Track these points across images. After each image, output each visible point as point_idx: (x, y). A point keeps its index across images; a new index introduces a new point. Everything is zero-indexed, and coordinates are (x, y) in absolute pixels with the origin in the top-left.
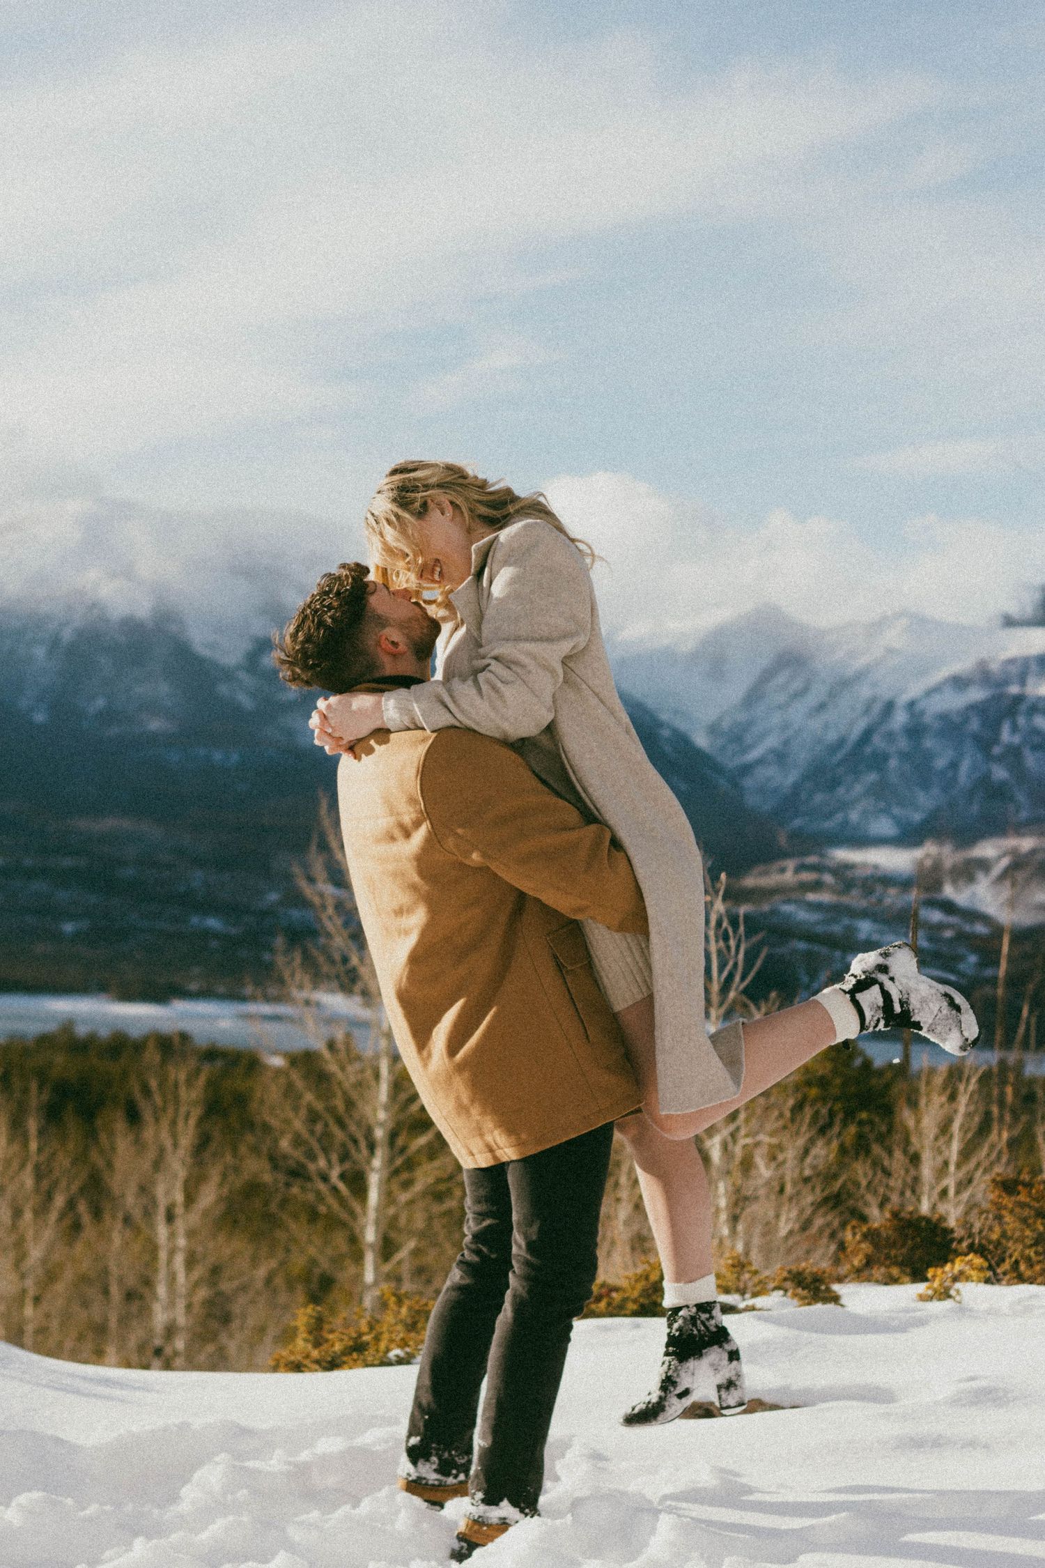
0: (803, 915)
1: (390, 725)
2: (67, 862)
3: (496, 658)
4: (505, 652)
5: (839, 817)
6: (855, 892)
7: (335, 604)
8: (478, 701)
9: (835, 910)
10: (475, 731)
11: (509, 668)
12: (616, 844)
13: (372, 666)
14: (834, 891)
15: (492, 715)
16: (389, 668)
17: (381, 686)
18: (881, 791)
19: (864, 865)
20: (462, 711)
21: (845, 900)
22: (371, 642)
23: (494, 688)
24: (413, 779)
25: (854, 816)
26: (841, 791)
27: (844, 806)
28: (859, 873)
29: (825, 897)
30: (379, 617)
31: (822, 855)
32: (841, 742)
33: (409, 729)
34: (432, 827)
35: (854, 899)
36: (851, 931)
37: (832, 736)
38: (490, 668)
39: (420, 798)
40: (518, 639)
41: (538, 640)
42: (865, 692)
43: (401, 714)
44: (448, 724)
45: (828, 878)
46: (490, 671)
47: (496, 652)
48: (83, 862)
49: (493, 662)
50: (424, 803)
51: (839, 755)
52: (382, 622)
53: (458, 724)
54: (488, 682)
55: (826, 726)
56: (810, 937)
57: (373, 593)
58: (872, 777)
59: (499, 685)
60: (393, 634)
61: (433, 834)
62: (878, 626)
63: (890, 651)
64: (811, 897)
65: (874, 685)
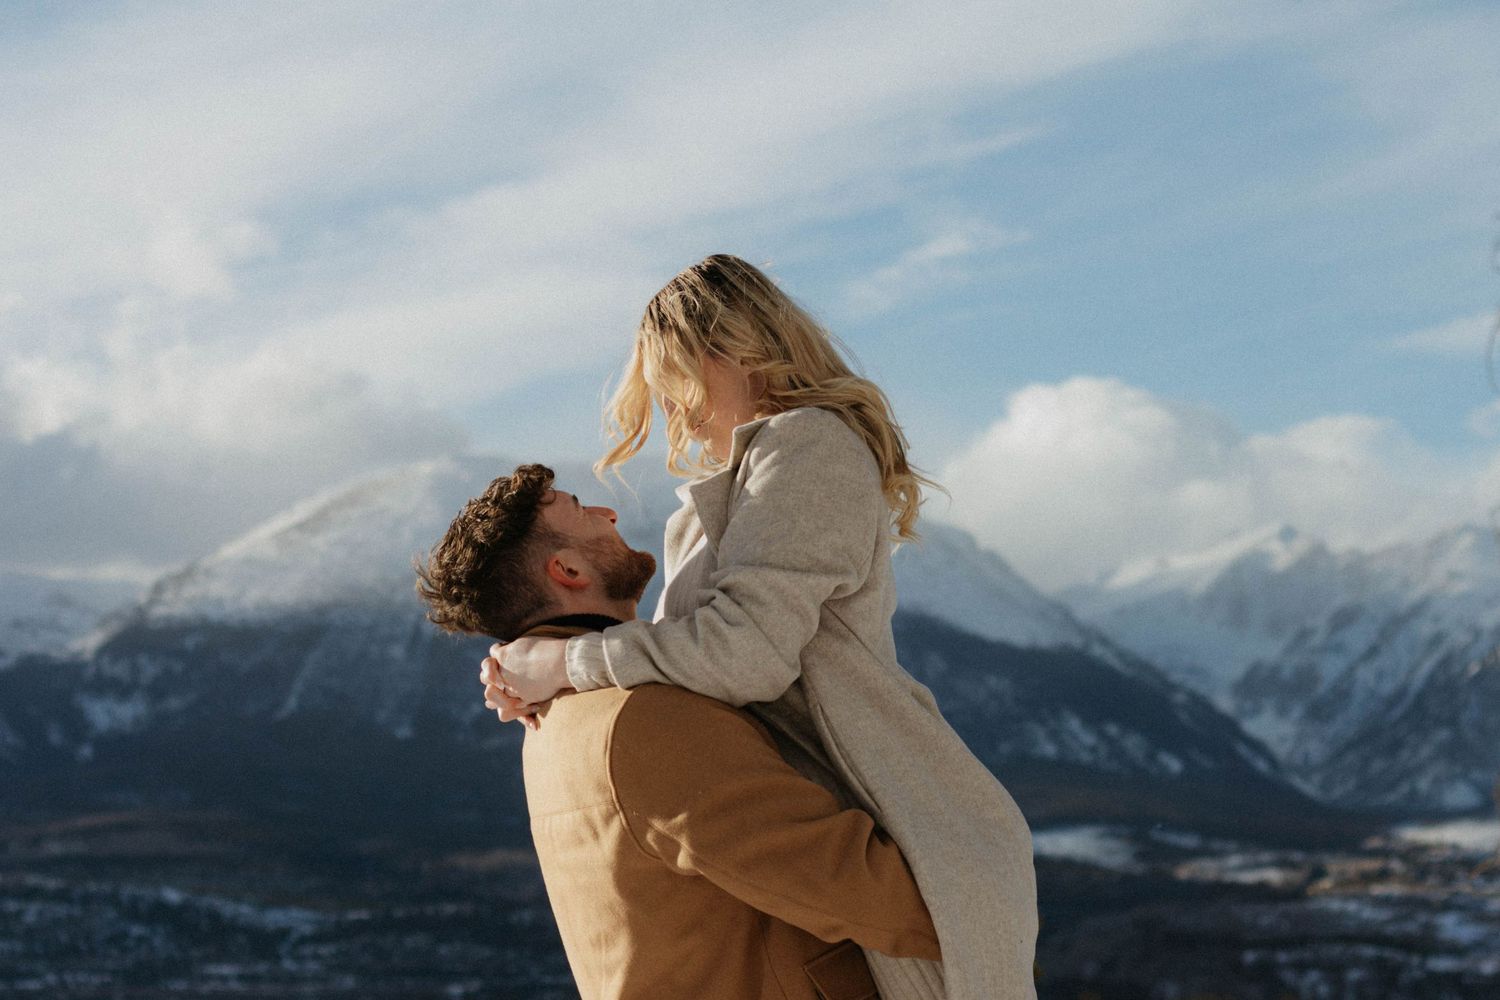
0: (1368, 913)
1: (573, 682)
2: (449, 909)
3: (725, 590)
4: (742, 579)
5: (1404, 788)
6: (1432, 881)
7: (492, 513)
8: (690, 645)
9: (1408, 905)
10: (686, 690)
11: (739, 604)
12: (881, 834)
13: (541, 602)
14: (1403, 879)
15: (708, 666)
16: (570, 605)
17: (562, 629)
18: (1457, 753)
19: (1441, 846)
20: (670, 661)
21: (1420, 891)
22: (538, 568)
23: (715, 631)
24: (602, 756)
25: (1423, 784)
26: (1405, 754)
27: (1409, 774)
28: (1435, 857)
29: (1394, 889)
30: (555, 535)
31: (1387, 837)
32: (1400, 694)
33: (600, 687)
34: (628, 824)
35: (1433, 890)
36: (1429, 929)
37: (1388, 687)
38: (715, 602)
39: (611, 784)
40: (765, 564)
41: (788, 569)
42: (1425, 628)
43: (589, 667)
44: (647, 679)
45: (1396, 865)
46: (714, 608)
47: (728, 580)
48: (467, 908)
49: (720, 595)
50: (616, 790)
51: (1398, 712)
52: (557, 541)
53: (659, 678)
54: (707, 622)
55: (1380, 675)
56: (1377, 939)
57: (550, 503)
58: (1443, 735)
59: (722, 625)
60: (570, 558)
61: (628, 832)
62: (1438, 545)
63: (1453, 576)
64: (1378, 890)
65: (1437, 619)
